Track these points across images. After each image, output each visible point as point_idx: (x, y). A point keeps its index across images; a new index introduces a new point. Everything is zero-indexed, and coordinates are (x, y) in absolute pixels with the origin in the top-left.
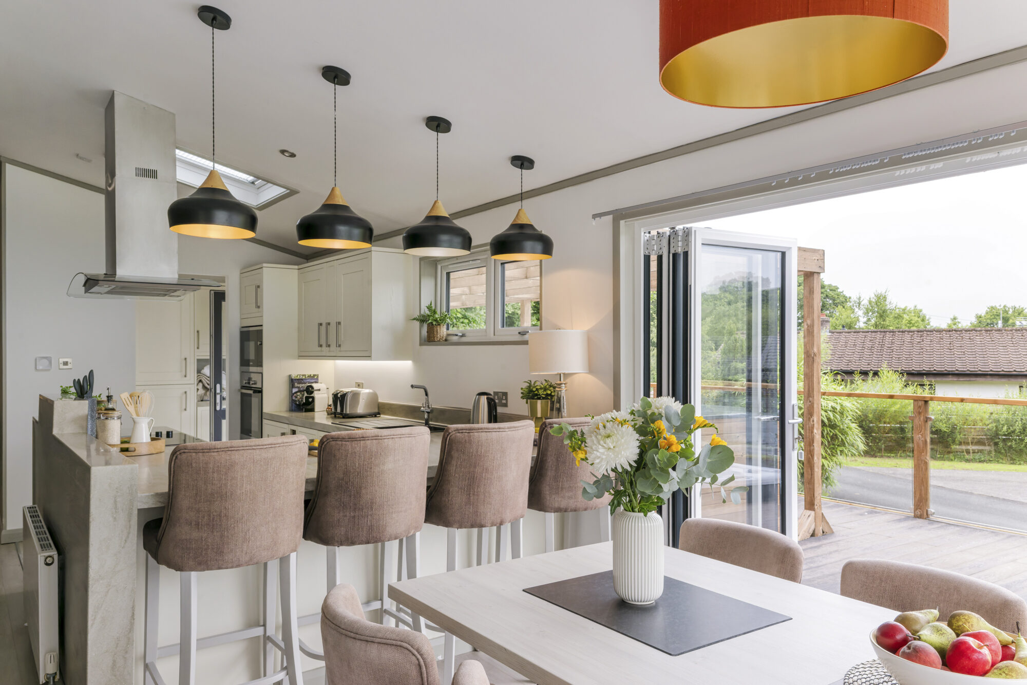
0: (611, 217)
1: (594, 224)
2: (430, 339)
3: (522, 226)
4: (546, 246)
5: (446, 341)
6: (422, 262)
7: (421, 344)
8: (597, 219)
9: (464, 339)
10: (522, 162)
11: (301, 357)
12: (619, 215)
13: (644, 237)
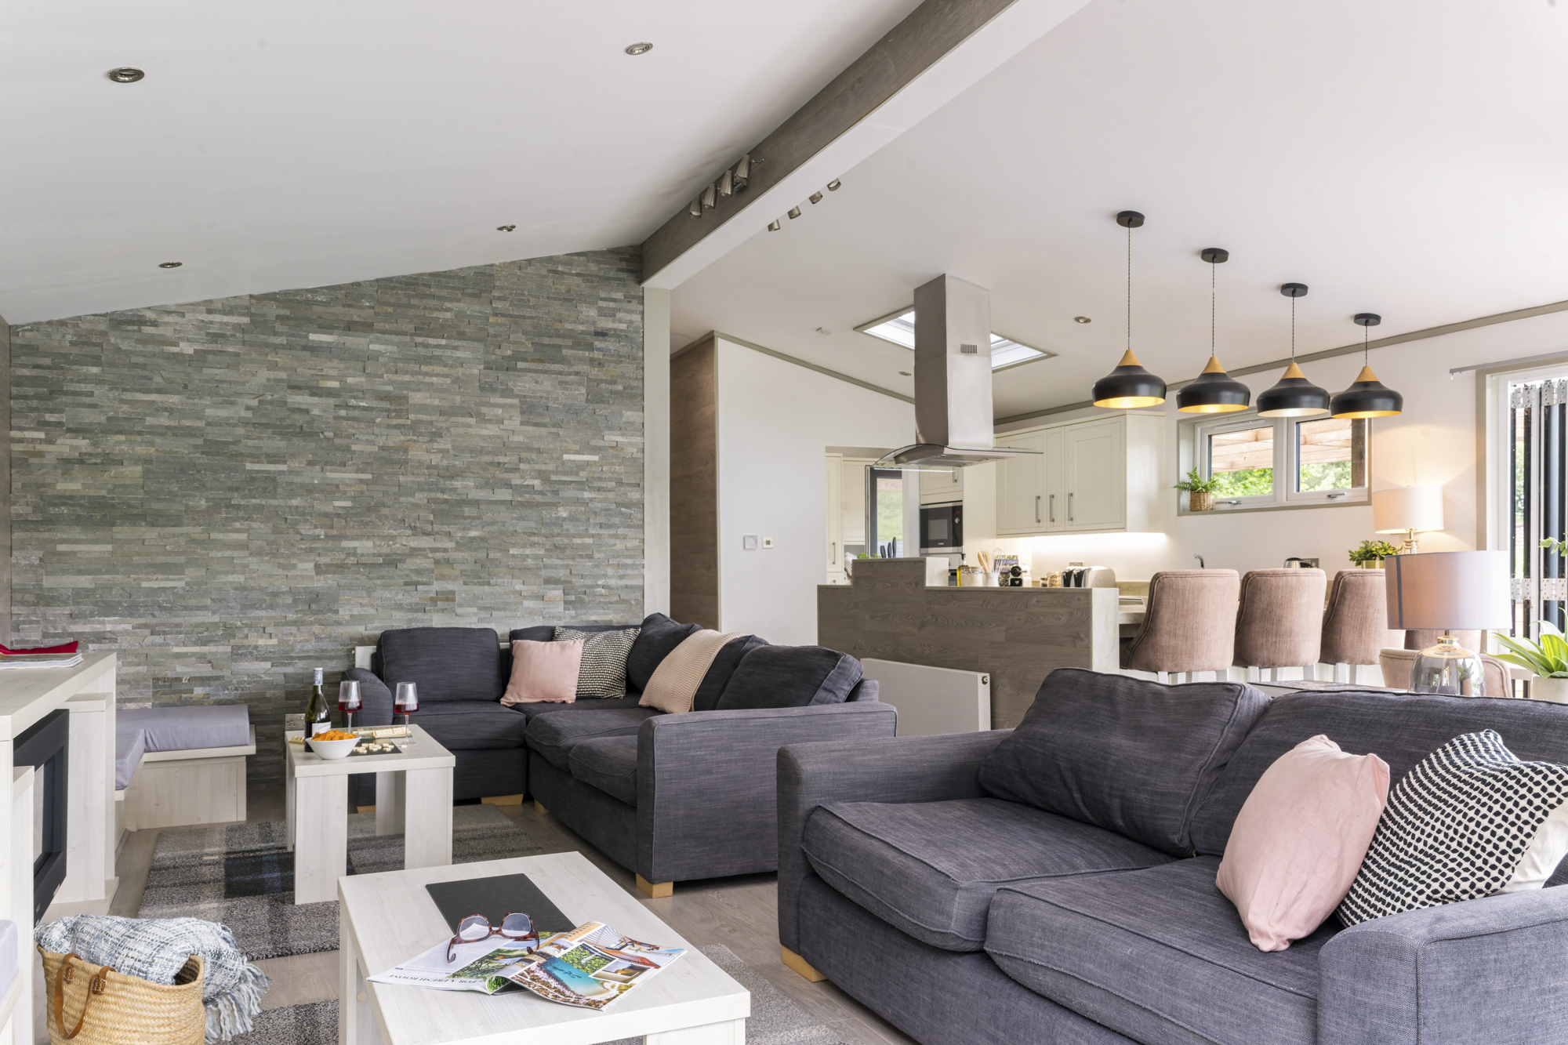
0: (1473, 372)
1: (1452, 378)
2: (1195, 507)
3: (1366, 384)
4: (1395, 401)
5: (1212, 511)
6: (1181, 425)
7: (1179, 514)
8: (1456, 374)
9: (1238, 507)
10: (1367, 319)
11: (999, 535)
12: (1482, 372)
13: (1511, 390)
